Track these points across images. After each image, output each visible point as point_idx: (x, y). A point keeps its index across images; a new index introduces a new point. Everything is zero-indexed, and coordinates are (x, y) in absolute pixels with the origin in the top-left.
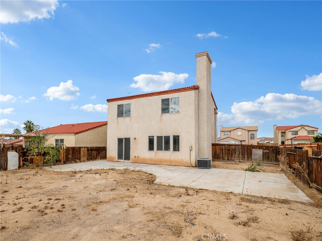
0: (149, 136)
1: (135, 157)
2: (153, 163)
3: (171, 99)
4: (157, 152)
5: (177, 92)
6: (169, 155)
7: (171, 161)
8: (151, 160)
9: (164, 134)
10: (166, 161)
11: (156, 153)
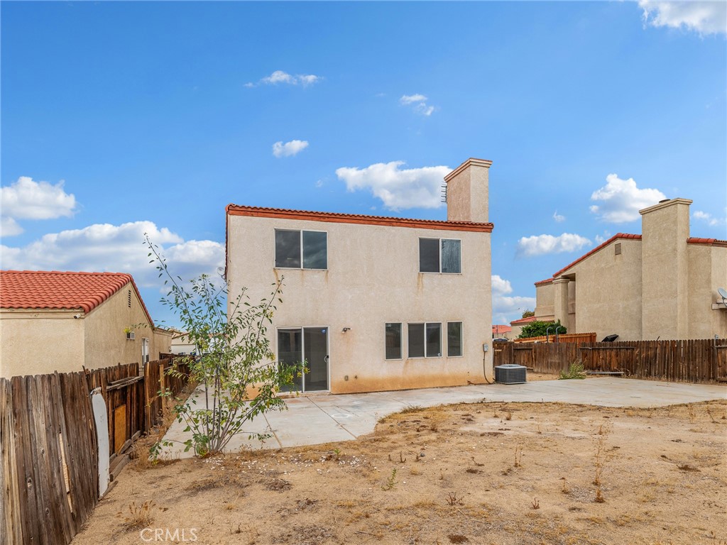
0: (387, 324)
1: (347, 378)
2: (399, 387)
3: (443, 242)
4: (410, 362)
5: (457, 228)
6: (440, 365)
7: (444, 379)
8: (394, 381)
9: (426, 319)
10: (434, 379)
11: (407, 363)
